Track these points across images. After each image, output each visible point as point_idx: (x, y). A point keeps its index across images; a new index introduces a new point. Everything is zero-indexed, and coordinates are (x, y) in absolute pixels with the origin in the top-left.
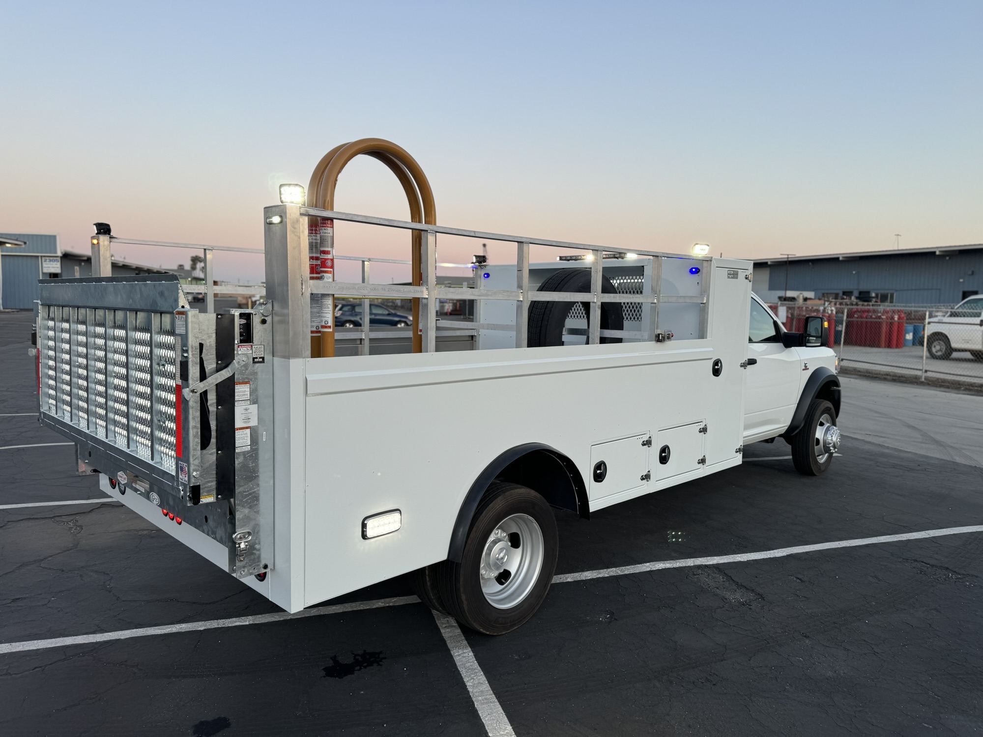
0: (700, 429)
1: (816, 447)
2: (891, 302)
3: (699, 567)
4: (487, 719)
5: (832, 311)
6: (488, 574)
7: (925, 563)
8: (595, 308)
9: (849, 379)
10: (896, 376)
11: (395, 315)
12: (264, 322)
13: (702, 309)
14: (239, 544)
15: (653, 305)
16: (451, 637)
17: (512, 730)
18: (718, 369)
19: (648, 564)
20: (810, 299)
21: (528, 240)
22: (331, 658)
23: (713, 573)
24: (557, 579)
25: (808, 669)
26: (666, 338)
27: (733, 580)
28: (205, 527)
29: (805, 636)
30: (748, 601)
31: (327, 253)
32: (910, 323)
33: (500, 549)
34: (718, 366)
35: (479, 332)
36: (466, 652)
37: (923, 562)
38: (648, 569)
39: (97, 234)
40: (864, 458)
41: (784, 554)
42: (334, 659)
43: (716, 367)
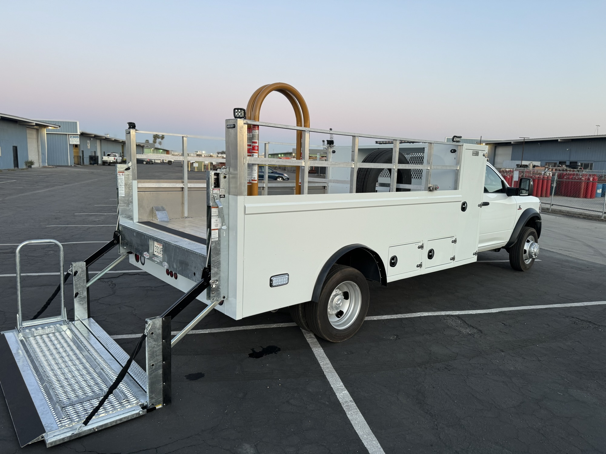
0: (453, 241)
1: (524, 255)
2: (591, 169)
3: (448, 316)
4: (330, 379)
5: (549, 174)
6: (331, 312)
7: (578, 319)
8: (394, 172)
9: (555, 217)
10: (586, 216)
11: (276, 173)
12: (225, 177)
13: (457, 174)
14: (212, 285)
15: (427, 170)
16: (312, 342)
17: (343, 385)
18: (464, 207)
19: (419, 313)
20: (537, 166)
21: (358, 135)
22: (251, 349)
23: (455, 319)
24: (367, 318)
25: (500, 366)
26: (434, 189)
27: (466, 323)
28: (194, 278)
29: (502, 351)
30: (473, 333)
31: (256, 143)
32: (600, 183)
33: (338, 299)
34: (465, 205)
35: (328, 184)
36: (319, 350)
37: (577, 318)
38: (419, 316)
39: (129, 128)
40: (555, 262)
41: (497, 311)
42: (253, 350)
43: (464, 206)
